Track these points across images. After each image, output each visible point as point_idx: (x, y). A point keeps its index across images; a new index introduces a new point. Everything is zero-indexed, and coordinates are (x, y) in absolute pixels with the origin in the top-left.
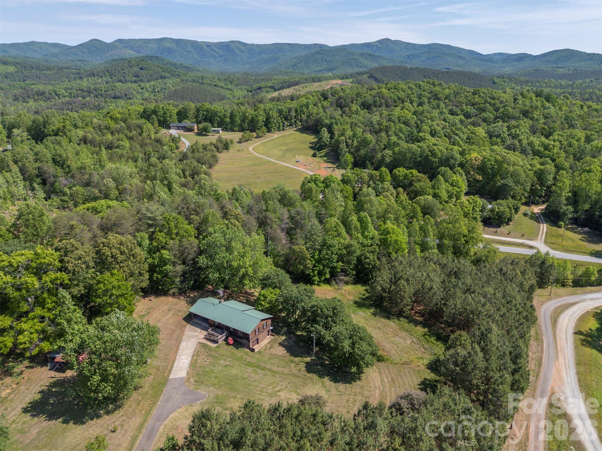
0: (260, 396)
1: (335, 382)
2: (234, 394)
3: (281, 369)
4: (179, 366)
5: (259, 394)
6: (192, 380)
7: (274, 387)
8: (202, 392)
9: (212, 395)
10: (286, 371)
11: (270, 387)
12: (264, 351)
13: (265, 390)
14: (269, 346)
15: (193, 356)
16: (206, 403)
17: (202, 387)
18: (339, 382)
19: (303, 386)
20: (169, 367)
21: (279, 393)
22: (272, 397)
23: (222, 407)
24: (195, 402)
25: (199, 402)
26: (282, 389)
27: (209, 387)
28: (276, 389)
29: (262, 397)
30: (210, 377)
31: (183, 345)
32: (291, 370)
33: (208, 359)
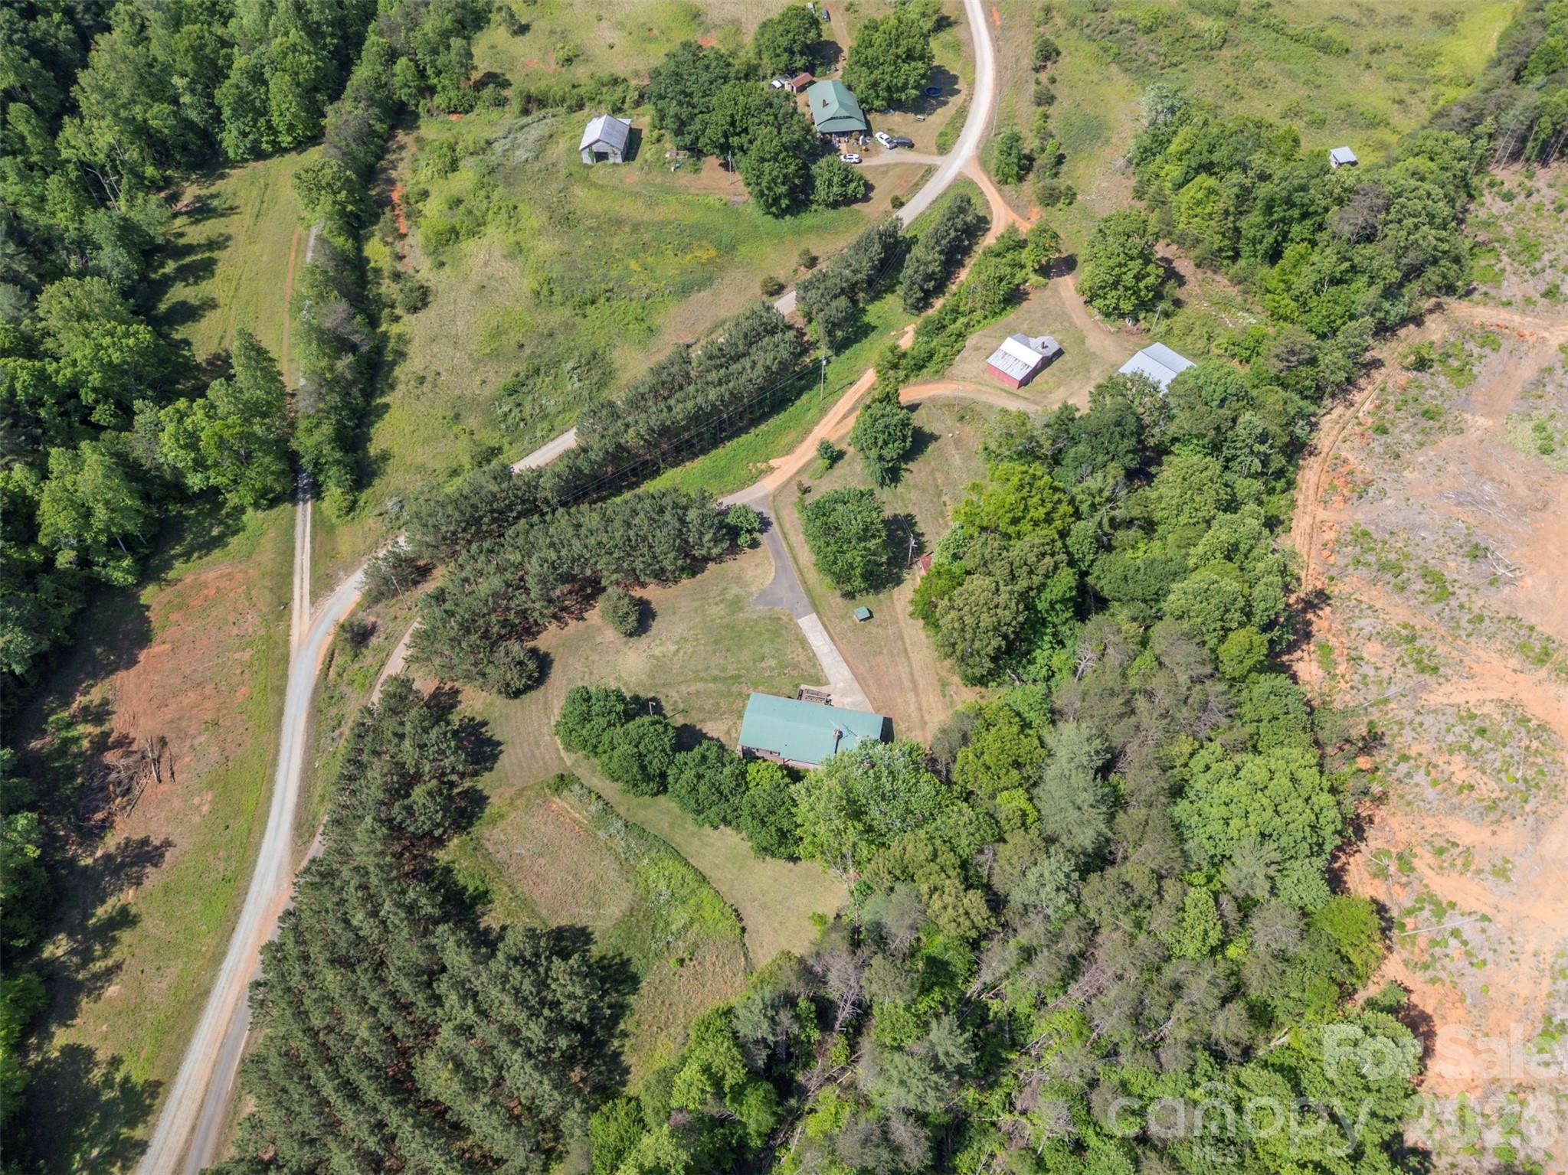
0: (695, 633)
2: (726, 621)
3: (692, 689)
4: (819, 634)
5: (697, 635)
6: (785, 619)
7: (685, 653)
8: (761, 607)
9: (747, 609)
10: (683, 688)
11: (690, 651)
13: (695, 644)
15: (815, 655)
16: (748, 598)
17: (767, 614)
19: (652, 671)
20: (832, 630)
21: (676, 647)
22: (681, 638)
23: (728, 601)
24: (759, 594)
25: (756, 595)
26: (674, 655)
27: (759, 617)
28: (682, 652)
29: (692, 632)
30: (767, 630)
31: (847, 673)
32: (678, 692)
33: (793, 659)
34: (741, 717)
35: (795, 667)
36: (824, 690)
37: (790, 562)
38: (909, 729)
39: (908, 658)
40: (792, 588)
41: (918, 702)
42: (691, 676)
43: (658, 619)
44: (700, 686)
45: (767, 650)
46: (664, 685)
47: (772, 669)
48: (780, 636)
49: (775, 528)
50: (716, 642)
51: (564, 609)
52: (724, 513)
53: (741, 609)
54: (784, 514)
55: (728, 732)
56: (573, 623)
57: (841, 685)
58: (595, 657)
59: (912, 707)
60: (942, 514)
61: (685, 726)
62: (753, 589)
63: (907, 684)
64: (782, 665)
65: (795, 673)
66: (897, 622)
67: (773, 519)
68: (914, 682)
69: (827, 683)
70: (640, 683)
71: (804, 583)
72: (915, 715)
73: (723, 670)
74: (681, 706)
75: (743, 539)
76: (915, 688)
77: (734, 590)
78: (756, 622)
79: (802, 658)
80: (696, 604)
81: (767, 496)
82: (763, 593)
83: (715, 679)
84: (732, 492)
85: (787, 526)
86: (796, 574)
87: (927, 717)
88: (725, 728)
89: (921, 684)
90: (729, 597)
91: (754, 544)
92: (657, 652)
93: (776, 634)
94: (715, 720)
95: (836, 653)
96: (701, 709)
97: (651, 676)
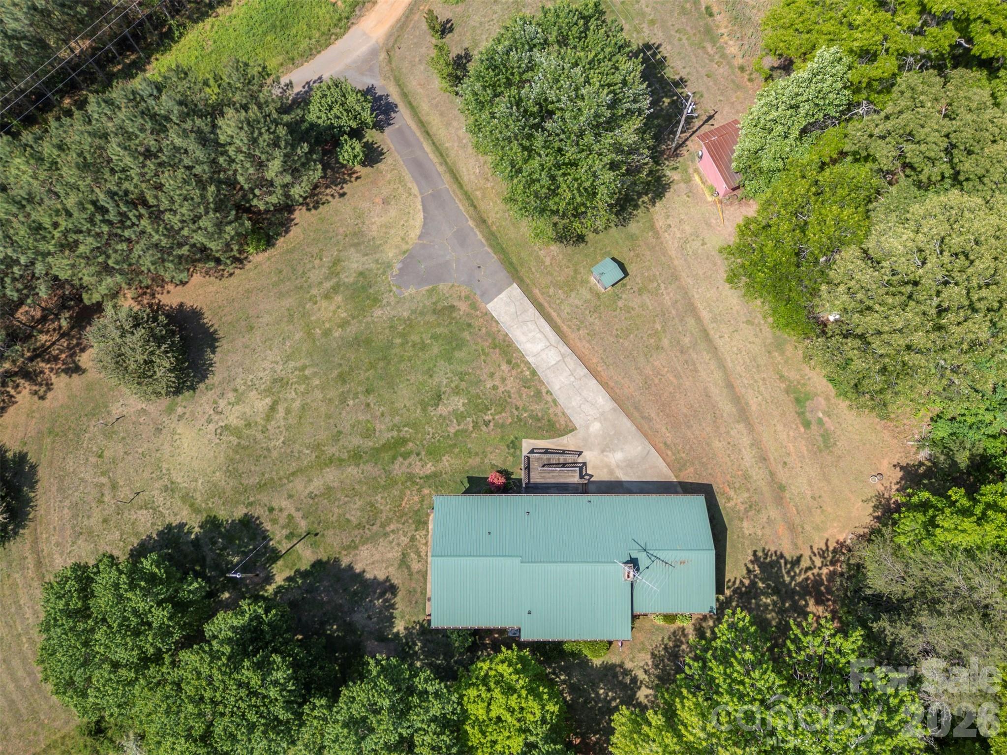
0: (298, 364)
1: (169, 527)
2: (352, 330)
3: (317, 485)
4: (531, 326)
5: (303, 368)
6: (463, 307)
7: (288, 411)
8: (412, 290)
9: (387, 298)
10: (298, 485)
11: (297, 405)
12: (413, 539)
13: (302, 388)
14: (416, 566)
15: (534, 373)
16: (384, 273)
17: (427, 303)
18: (160, 534)
19: (231, 460)
20: (554, 314)
21: (268, 401)
22: (275, 381)
23: (347, 286)
24: (403, 262)
25: (397, 266)
26: (268, 418)
27: (414, 312)
28: (281, 409)
29: (292, 364)
30: (435, 337)
31: (602, 400)
32: (290, 496)
33: (495, 388)
34: (421, 523)
35: (502, 404)
36: (567, 442)
37: (446, 183)
38: (752, 506)
39: (714, 349)
40: (462, 238)
41: (756, 444)
42: (309, 456)
43: (224, 345)
44: (331, 476)
45: (442, 377)
46: (261, 487)
47: (460, 417)
48: (461, 344)
49: (403, 116)
50: (342, 378)
51: (41, 353)
52: (303, 101)
53: (376, 300)
54: (413, 84)
55: (404, 562)
56: (60, 382)
57: (596, 427)
58: (113, 449)
59: (748, 457)
60: (709, 33)
61: (318, 565)
62: (390, 253)
63: (727, 408)
64: (478, 406)
65: (505, 417)
66: (675, 277)
67: (395, 97)
68: (737, 400)
69: (570, 429)
70: (214, 491)
71: (482, 221)
72: (758, 475)
73: (368, 433)
74: (303, 525)
75: (350, 150)
76: (743, 414)
77: (355, 262)
78: (409, 324)
79: (511, 385)
80: (289, 302)
81: (374, 53)
82: (410, 259)
83: (356, 456)
84: (310, 54)
85: (424, 107)
86: (462, 206)
87: (782, 475)
88: (395, 554)
89: (754, 403)
90: (348, 278)
91: (372, 156)
92: (233, 418)
93: (454, 343)
94: (372, 539)
95: (572, 361)
96: (344, 524)
97: (232, 472)
